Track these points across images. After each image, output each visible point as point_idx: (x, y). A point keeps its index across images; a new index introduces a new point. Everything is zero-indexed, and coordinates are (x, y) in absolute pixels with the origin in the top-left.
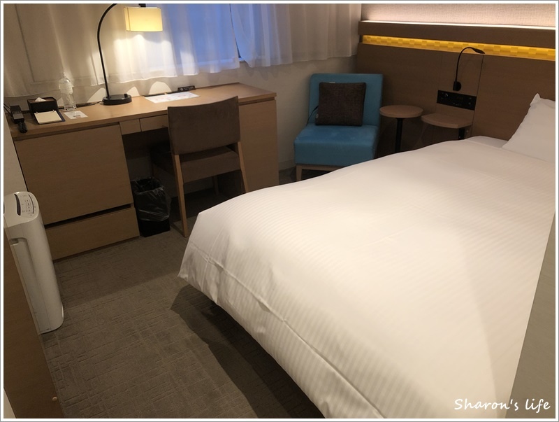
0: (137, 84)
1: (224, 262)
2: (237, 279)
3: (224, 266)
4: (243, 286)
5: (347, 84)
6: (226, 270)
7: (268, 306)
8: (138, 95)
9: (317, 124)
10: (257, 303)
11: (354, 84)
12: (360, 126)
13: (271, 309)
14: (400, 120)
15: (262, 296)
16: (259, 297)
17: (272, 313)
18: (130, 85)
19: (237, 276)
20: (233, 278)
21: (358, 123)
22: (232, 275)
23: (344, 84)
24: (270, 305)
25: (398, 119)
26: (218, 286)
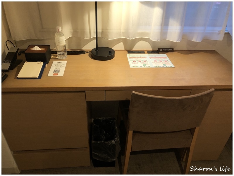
0: (125, 41)
8: (123, 49)
18: (118, 41)
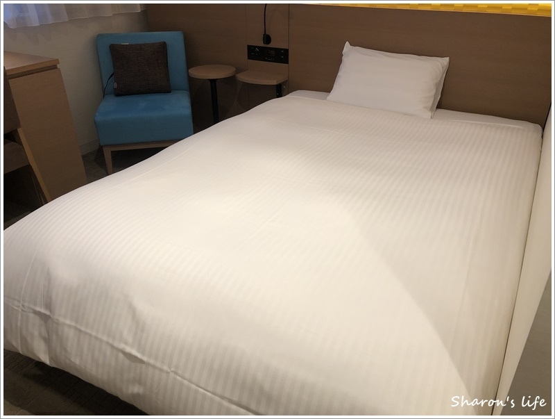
1: (49, 306)
2: (78, 326)
3: (50, 311)
4: (90, 335)
5: (145, 45)
6: (56, 317)
7: (139, 355)
9: (118, 95)
10: (121, 355)
11: (153, 44)
12: (170, 92)
13: (145, 359)
14: (213, 81)
15: (126, 343)
16: (122, 346)
17: (148, 364)
19: (77, 322)
20: (70, 326)
21: (166, 89)
22: (68, 322)
23: (141, 45)
24: (143, 353)
25: (210, 80)
26: (47, 341)
